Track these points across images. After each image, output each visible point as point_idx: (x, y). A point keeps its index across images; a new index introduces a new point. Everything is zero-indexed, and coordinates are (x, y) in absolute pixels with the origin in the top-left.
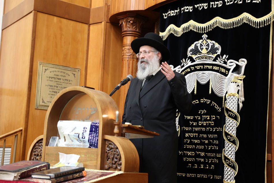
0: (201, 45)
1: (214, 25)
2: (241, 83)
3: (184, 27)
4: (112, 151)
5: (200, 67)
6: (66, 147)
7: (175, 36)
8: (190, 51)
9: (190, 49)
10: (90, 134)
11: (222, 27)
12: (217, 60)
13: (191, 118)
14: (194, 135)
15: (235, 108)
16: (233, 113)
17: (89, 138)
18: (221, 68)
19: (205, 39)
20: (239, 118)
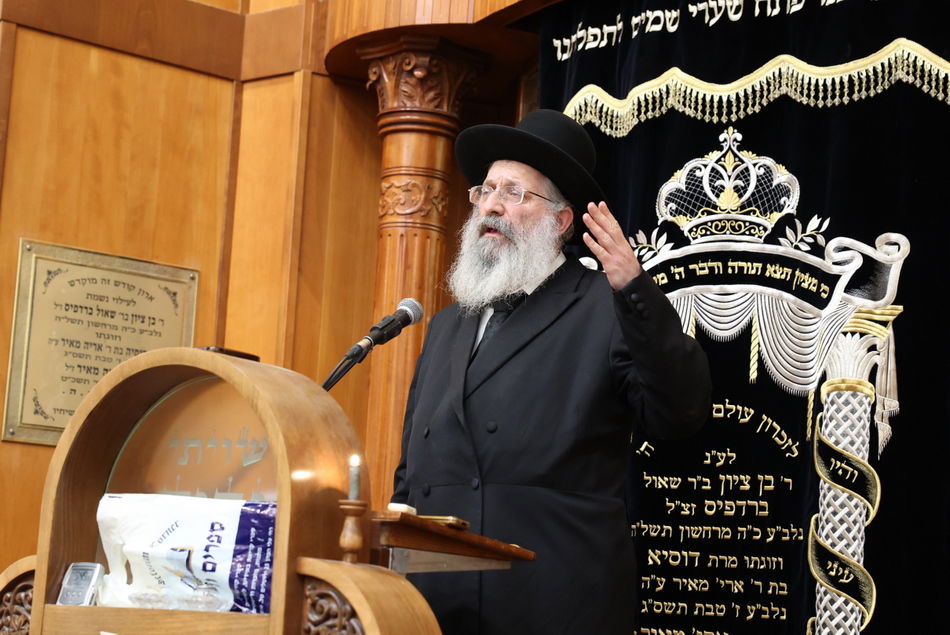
0: (715, 175)
1: (772, 88)
2: (884, 339)
3: (642, 99)
4: (331, 627)
5: (711, 269)
6: (135, 610)
7: (605, 133)
8: (667, 199)
9: (667, 189)
10: (237, 553)
11: (805, 100)
12: (781, 240)
13: (673, 486)
14: (683, 557)
15: (858, 442)
16: (849, 463)
17: (233, 568)
18: (797, 273)
19: (730, 148)
20: (876, 487)
